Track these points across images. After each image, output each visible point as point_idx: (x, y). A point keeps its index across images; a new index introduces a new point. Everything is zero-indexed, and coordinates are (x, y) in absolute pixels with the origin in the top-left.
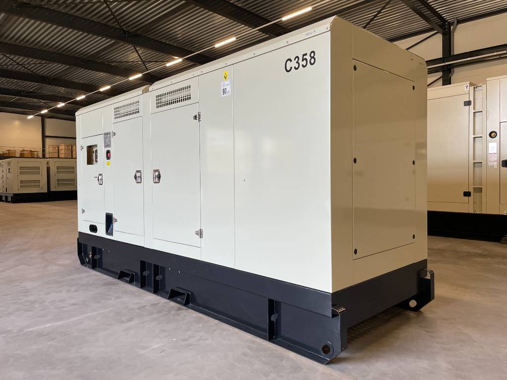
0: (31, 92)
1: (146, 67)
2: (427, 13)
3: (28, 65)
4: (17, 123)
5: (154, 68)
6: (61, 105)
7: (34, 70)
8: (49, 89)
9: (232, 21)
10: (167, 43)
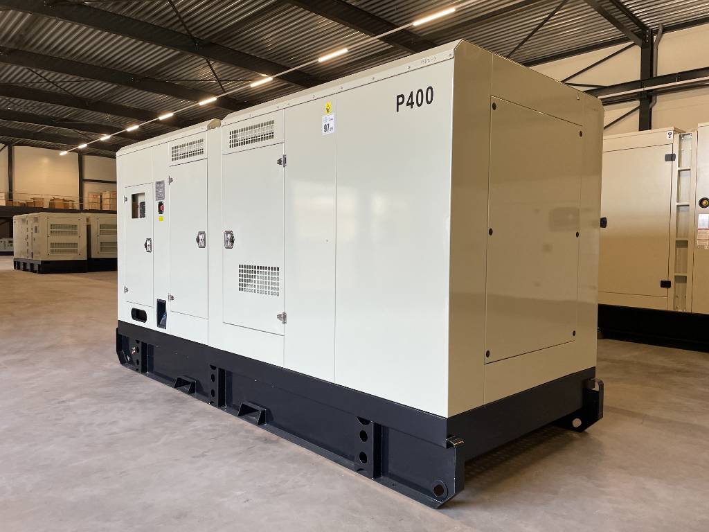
0: (66, 119)
1: (222, 87)
2: (620, 16)
3: (61, 84)
4: (45, 161)
5: (234, 89)
6: (105, 138)
7: (69, 90)
8: (90, 116)
9: (342, 26)
10: (253, 54)
